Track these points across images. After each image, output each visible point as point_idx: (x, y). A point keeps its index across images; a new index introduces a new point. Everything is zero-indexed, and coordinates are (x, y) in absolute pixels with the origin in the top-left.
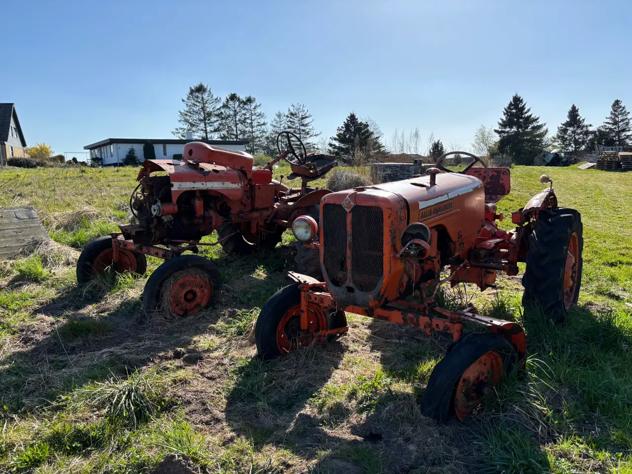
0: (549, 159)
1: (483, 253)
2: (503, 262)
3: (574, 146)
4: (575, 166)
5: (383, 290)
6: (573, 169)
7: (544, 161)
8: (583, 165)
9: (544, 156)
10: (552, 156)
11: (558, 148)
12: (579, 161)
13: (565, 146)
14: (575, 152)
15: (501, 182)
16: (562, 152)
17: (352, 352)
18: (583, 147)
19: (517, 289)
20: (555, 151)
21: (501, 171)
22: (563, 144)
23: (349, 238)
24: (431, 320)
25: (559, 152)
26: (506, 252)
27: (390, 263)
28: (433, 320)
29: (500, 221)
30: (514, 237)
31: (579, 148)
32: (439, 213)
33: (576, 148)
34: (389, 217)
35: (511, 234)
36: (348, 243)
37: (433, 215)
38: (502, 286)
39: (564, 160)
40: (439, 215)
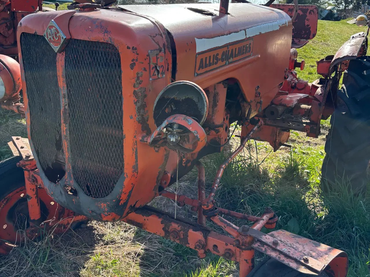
0: (324, 14)
1: (280, 109)
2: (304, 121)
3: (344, 5)
4: (344, 21)
5: (124, 197)
6: (343, 23)
7: (321, 15)
8: (351, 20)
9: (321, 11)
10: (327, 12)
11: (332, 6)
12: (348, 17)
13: (338, 5)
14: (345, 10)
15: (307, 23)
16: (335, 9)
17: (107, 244)
18: (351, 6)
19: (309, 142)
20: (329, 8)
21: (308, 9)
22: (337, 2)
23: (64, 102)
24: (206, 238)
25: (333, 9)
26: (308, 109)
27: (136, 152)
28: (209, 238)
29: (302, 69)
30: (319, 91)
31: (348, 6)
32: (231, 60)
33: (345, 7)
34: (132, 66)
35: (315, 88)
36: (62, 109)
37: (220, 63)
38: (294, 138)
39: (336, 16)
40: (229, 63)
